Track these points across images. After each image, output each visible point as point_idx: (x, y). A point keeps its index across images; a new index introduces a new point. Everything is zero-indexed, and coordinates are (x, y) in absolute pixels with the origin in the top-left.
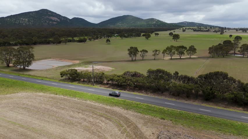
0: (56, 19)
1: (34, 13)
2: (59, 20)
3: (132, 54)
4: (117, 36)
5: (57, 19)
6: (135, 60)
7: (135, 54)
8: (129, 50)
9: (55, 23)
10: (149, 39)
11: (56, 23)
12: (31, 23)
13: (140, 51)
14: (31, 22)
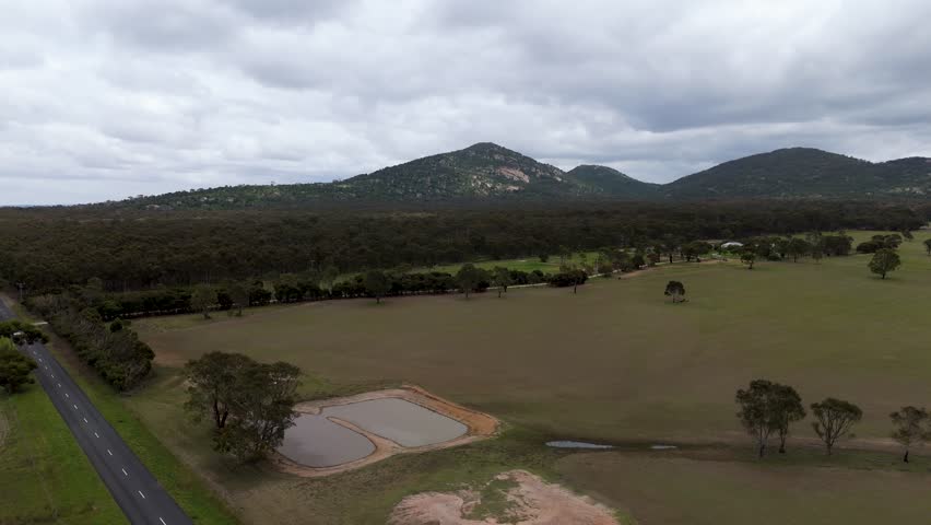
0: (517, 174)
1: (451, 158)
2: (526, 179)
3: (762, 423)
4: (730, 248)
5: (521, 174)
6: (782, 451)
7: (779, 425)
8: (742, 396)
9: (512, 188)
10: (889, 274)
11: (516, 188)
12: (438, 191)
13: (814, 406)
14: (441, 189)
